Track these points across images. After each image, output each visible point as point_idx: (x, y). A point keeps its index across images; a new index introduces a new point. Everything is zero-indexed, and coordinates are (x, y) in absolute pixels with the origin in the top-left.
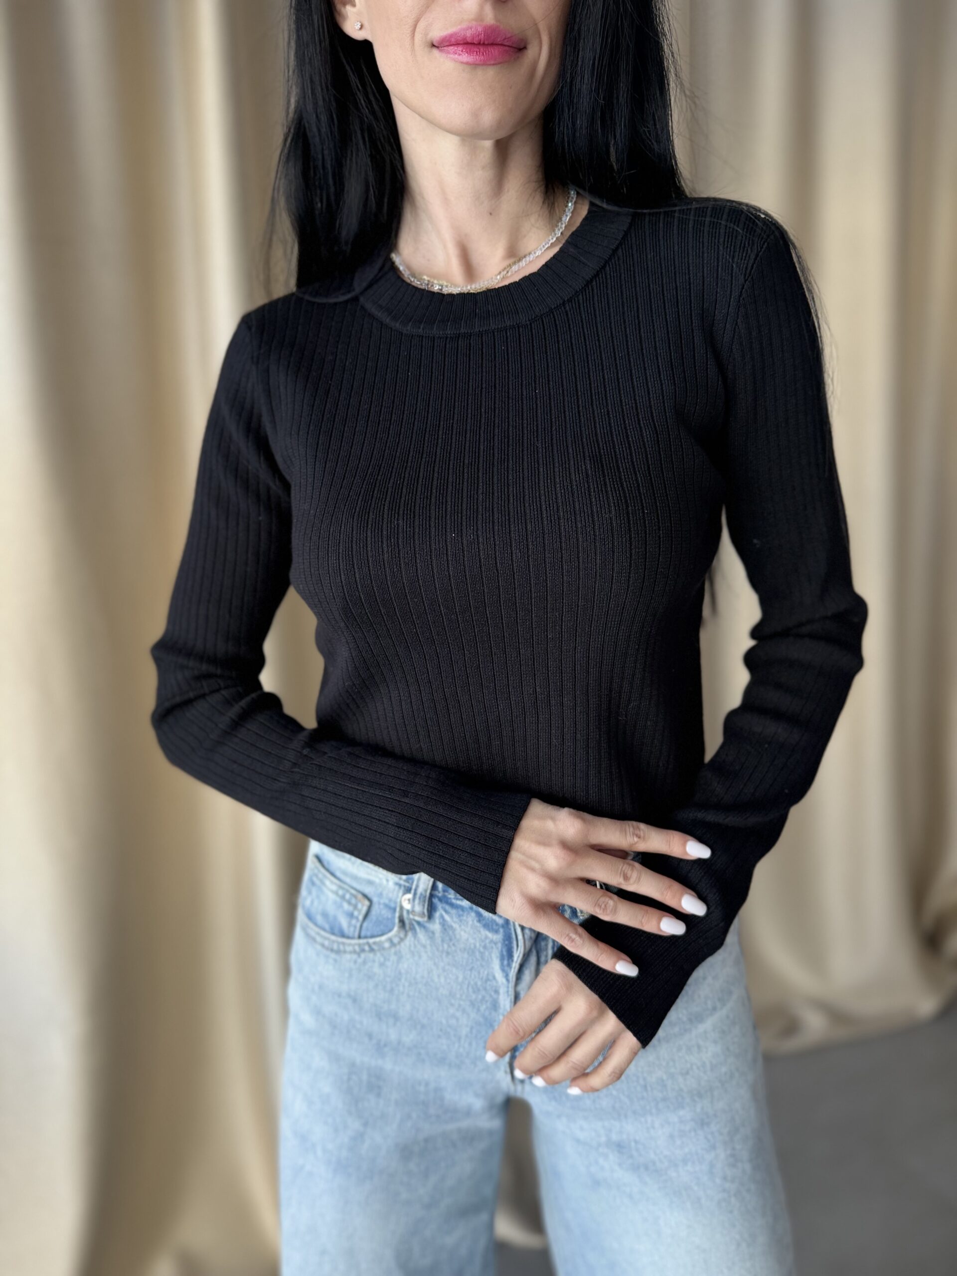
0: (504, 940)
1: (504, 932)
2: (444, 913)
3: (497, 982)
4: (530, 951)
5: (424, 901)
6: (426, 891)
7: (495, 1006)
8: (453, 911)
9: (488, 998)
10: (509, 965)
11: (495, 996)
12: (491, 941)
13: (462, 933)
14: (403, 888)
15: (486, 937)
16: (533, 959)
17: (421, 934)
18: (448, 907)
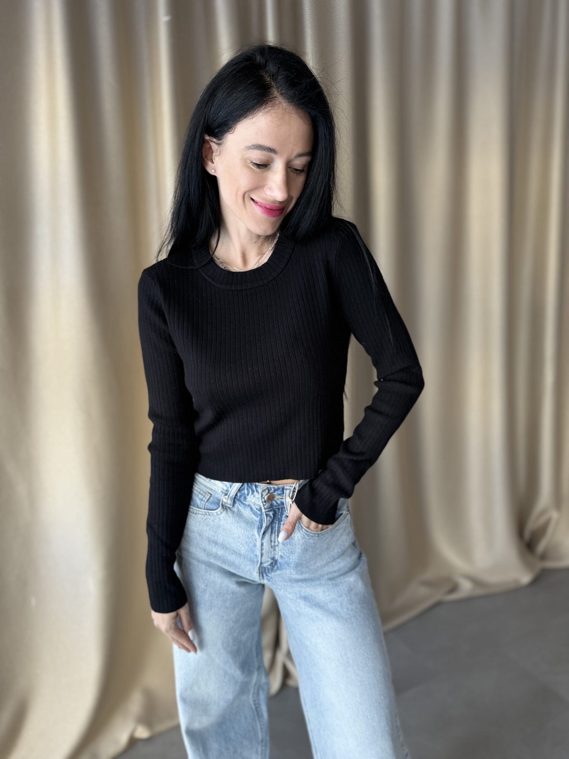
0: (260, 521)
1: (260, 517)
2: (238, 505)
3: (256, 537)
5: (232, 500)
6: (233, 496)
8: (242, 505)
11: (255, 542)
12: (255, 520)
13: (245, 514)
14: (224, 494)
15: (253, 518)
17: (229, 512)
18: (240, 503)
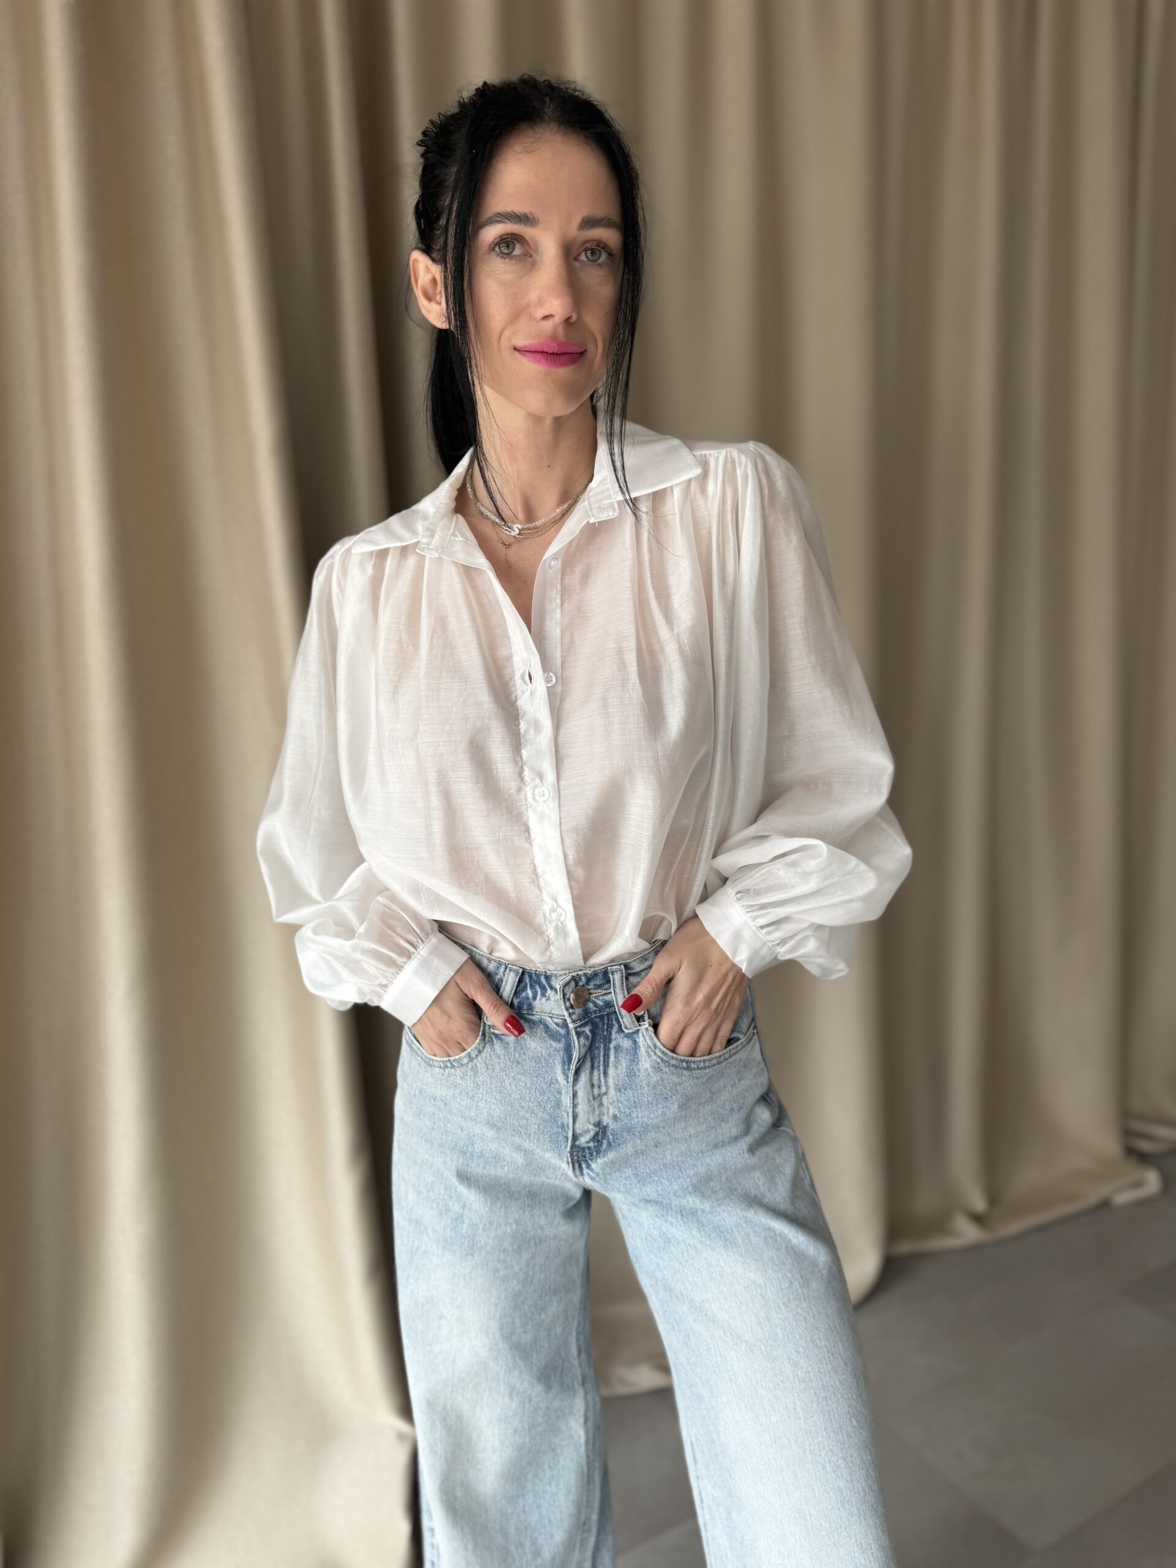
3: (560, 1084)
4: (585, 1056)
7: (558, 1104)
9: (552, 1098)
10: (569, 1069)
12: (556, 1049)
13: (532, 1043)
15: (551, 1046)
16: (588, 1064)
17: (498, 1046)
